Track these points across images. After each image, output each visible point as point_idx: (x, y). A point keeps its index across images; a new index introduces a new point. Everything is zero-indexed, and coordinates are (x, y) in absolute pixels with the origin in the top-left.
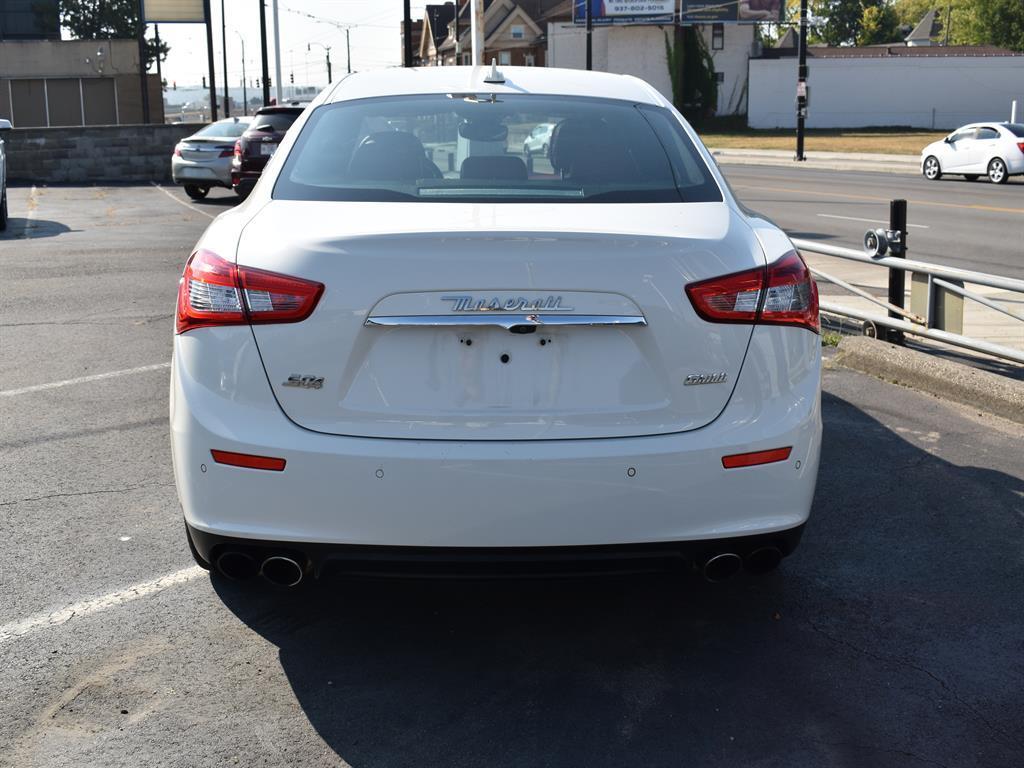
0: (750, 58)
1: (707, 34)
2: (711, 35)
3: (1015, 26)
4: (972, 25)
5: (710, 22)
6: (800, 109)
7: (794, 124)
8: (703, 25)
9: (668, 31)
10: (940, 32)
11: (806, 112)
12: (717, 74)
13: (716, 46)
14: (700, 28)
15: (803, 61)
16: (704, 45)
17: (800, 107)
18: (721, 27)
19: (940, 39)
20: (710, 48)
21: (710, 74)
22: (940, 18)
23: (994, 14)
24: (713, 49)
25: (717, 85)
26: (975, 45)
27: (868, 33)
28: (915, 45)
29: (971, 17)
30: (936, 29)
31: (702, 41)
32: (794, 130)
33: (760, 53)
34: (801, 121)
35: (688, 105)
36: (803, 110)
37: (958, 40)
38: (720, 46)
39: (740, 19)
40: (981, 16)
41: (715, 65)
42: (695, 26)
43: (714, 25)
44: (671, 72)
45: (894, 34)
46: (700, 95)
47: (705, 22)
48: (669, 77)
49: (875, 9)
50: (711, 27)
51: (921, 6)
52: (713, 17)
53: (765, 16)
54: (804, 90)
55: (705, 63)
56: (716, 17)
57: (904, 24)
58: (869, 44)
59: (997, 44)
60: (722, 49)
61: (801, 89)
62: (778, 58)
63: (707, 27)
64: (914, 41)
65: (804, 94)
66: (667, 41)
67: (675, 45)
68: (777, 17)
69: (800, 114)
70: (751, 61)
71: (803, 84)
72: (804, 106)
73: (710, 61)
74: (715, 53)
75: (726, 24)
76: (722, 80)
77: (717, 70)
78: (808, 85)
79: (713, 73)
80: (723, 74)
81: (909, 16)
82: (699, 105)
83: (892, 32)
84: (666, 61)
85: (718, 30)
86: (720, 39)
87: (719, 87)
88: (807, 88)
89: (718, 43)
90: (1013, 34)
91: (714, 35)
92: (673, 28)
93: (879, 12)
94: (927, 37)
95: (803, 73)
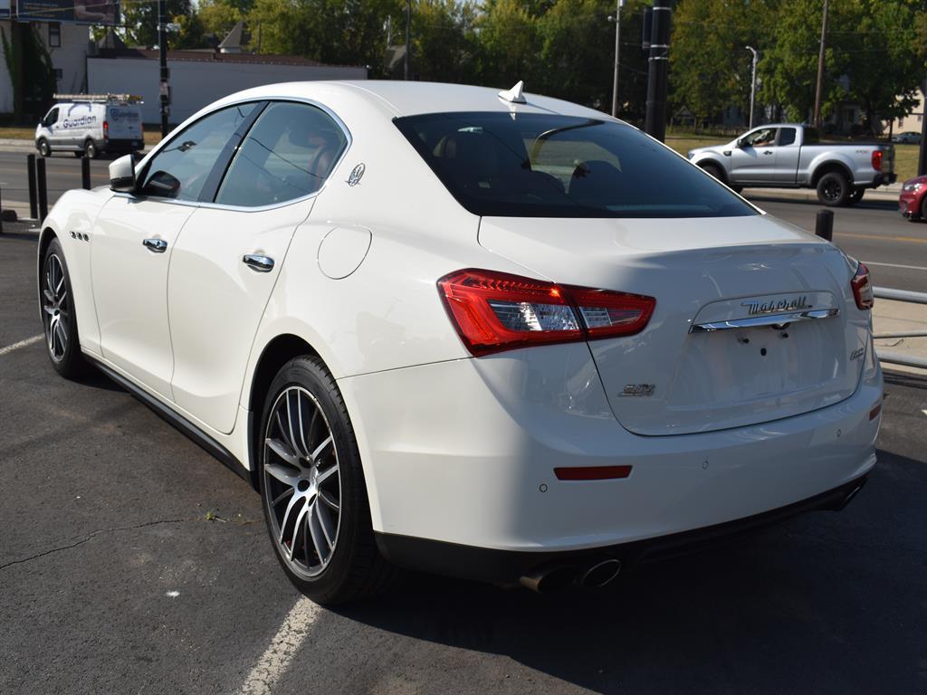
0: (87, 57)
1: (43, 32)
2: (47, 33)
3: (312, 40)
4: (276, 37)
5: (47, 20)
6: (163, 107)
7: (159, 120)
8: (40, 22)
9: (4, 26)
10: (250, 42)
11: (169, 110)
12: (55, 70)
13: (53, 44)
14: (37, 26)
15: (163, 63)
16: (41, 41)
17: (163, 105)
18: (57, 25)
19: (250, 48)
20: (47, 45)
21: (48, 70)
22: (249, 29)
23: (294, 30)
24: (50, 46)
25: (56, 81)
26: (280, 55)
27: (178, 39)
28: (227, 52)
29: (276, 31)
30: (245, 39)
31: (39, 37)
32: (159, 125)
33: (97, 53)
34: (165, 117)
35: (29, 99)
36: (166, 107)
37: (265, 49)
38: (57, 44)
39: (77, 20)
40: (283, 30)
41: (53, 61)
42: (34, 23)
43: (50, 23)
44: (9, 65)
45: (201, 41)
46: (40, 89)
47: (40, 20)
48: (7, 71)
49: (183, 17)
50: (47, 25)
51: (222, 17)
52: (50, 16)
53: (101, 18)
54: (166, 90)
55: (43, 59)
56: (53, 16)
57: (209, 32)
58: (180, 48)
59: (298, 54)
60: (59, 46)
61: (164, 90)
62: (114, 58)
63: (42, 25)
64: (226, 48)
65: (167, 93)
66: (3, 36)
67: (13, 40)
68: (113, 20)
69: (163, 112)
70: (89, 59)
71: (165, 85)
72: (167, 104)
73: (48, 58)
74: (52, 50)
75: (64, 23)
76: (61, 77)
77: (55, 66)
78: (170, 85)
79: (51, 69)
80: (61, 70)
81: (211, 25)
82: (39, 99)
83: (199, 38)
84: (4, 55)
85: (55, 29)
86: (57, 37)
87: (58, 83)
88: (169, 88)
89: (54, 41)
90: (311, 47)
91: (50, 33)
92: (9, 24)
93: (187, 20)
94: (238, 45)
95: (165, 74)
